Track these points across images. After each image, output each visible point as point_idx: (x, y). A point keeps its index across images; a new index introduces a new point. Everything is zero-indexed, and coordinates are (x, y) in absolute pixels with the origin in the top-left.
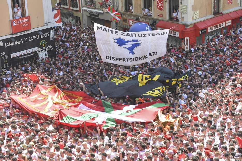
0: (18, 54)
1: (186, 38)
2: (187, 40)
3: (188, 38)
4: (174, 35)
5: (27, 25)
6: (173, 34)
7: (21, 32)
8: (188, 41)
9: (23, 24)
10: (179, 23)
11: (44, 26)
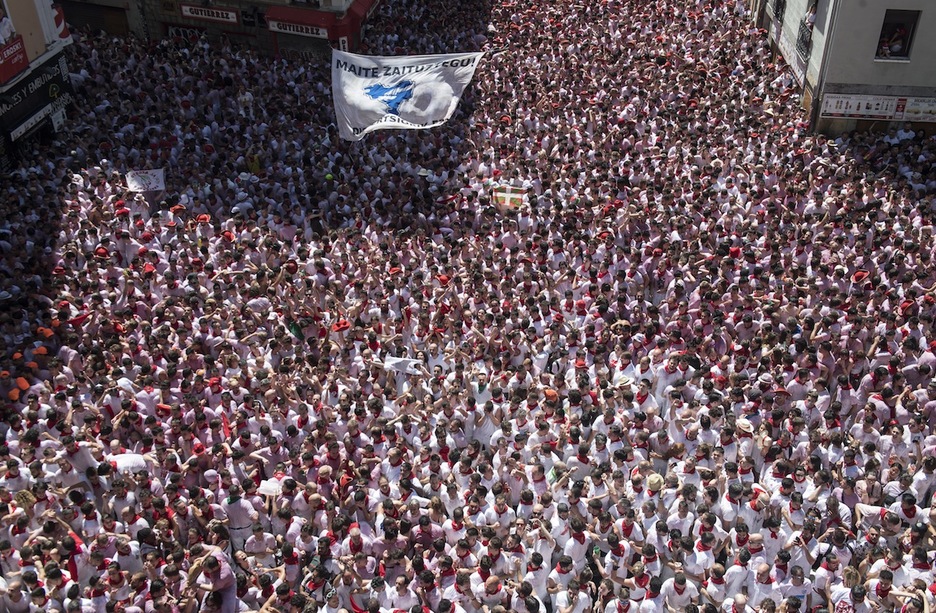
0: (22, 129)
1: (341, 39)
2: (344, 42)
3: (345, 39)
4: (315, 36)
5: (21, 57)
6: (313, 33)
7: (15, 77)
8: (346, 45)
9: (14, 58)
10: (320, 9)
11: (47, 51)
